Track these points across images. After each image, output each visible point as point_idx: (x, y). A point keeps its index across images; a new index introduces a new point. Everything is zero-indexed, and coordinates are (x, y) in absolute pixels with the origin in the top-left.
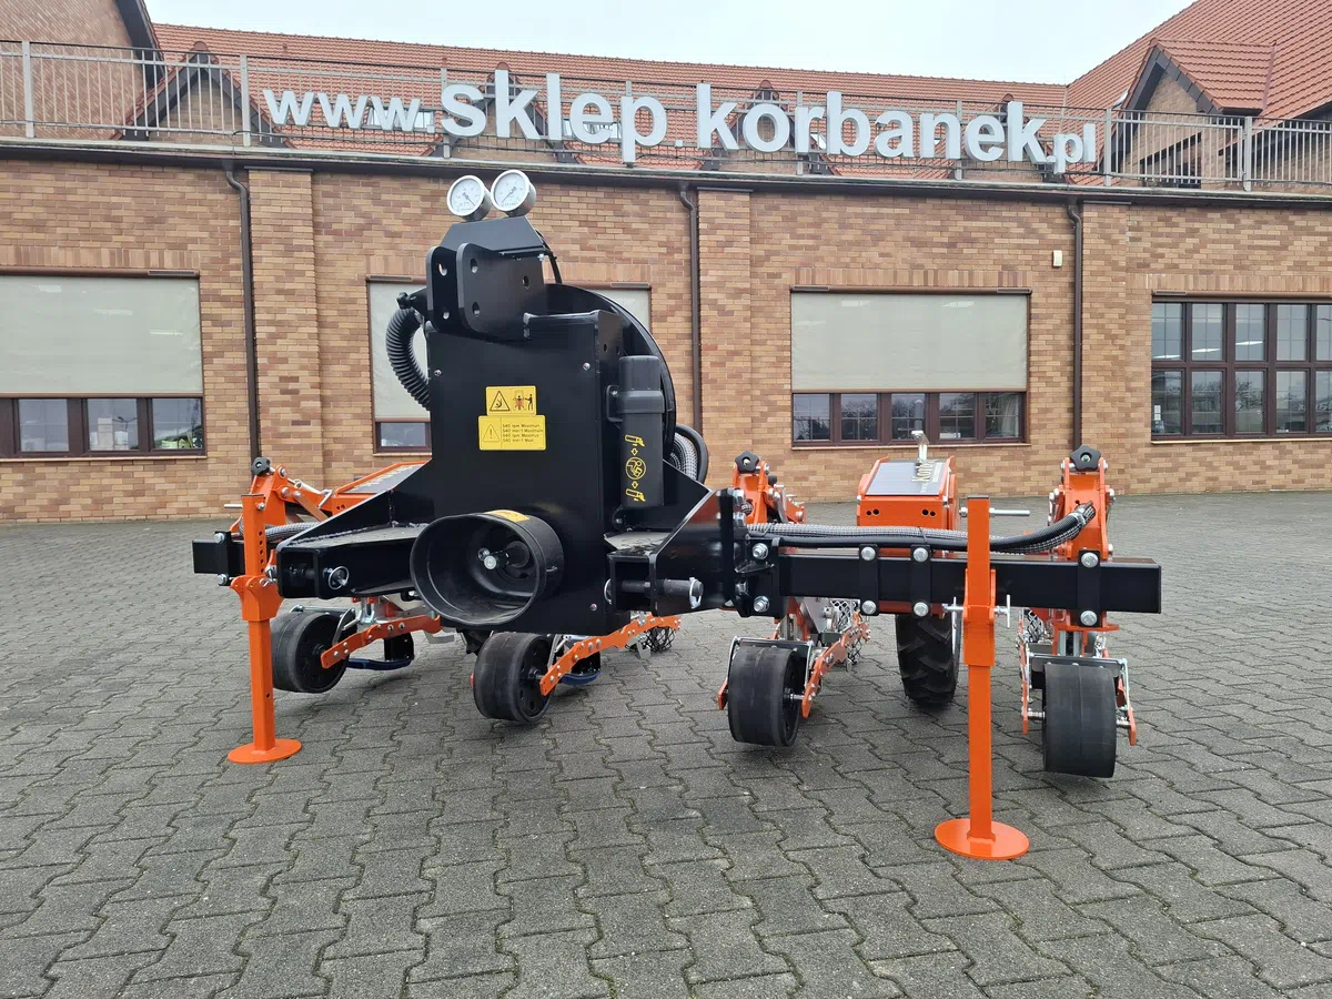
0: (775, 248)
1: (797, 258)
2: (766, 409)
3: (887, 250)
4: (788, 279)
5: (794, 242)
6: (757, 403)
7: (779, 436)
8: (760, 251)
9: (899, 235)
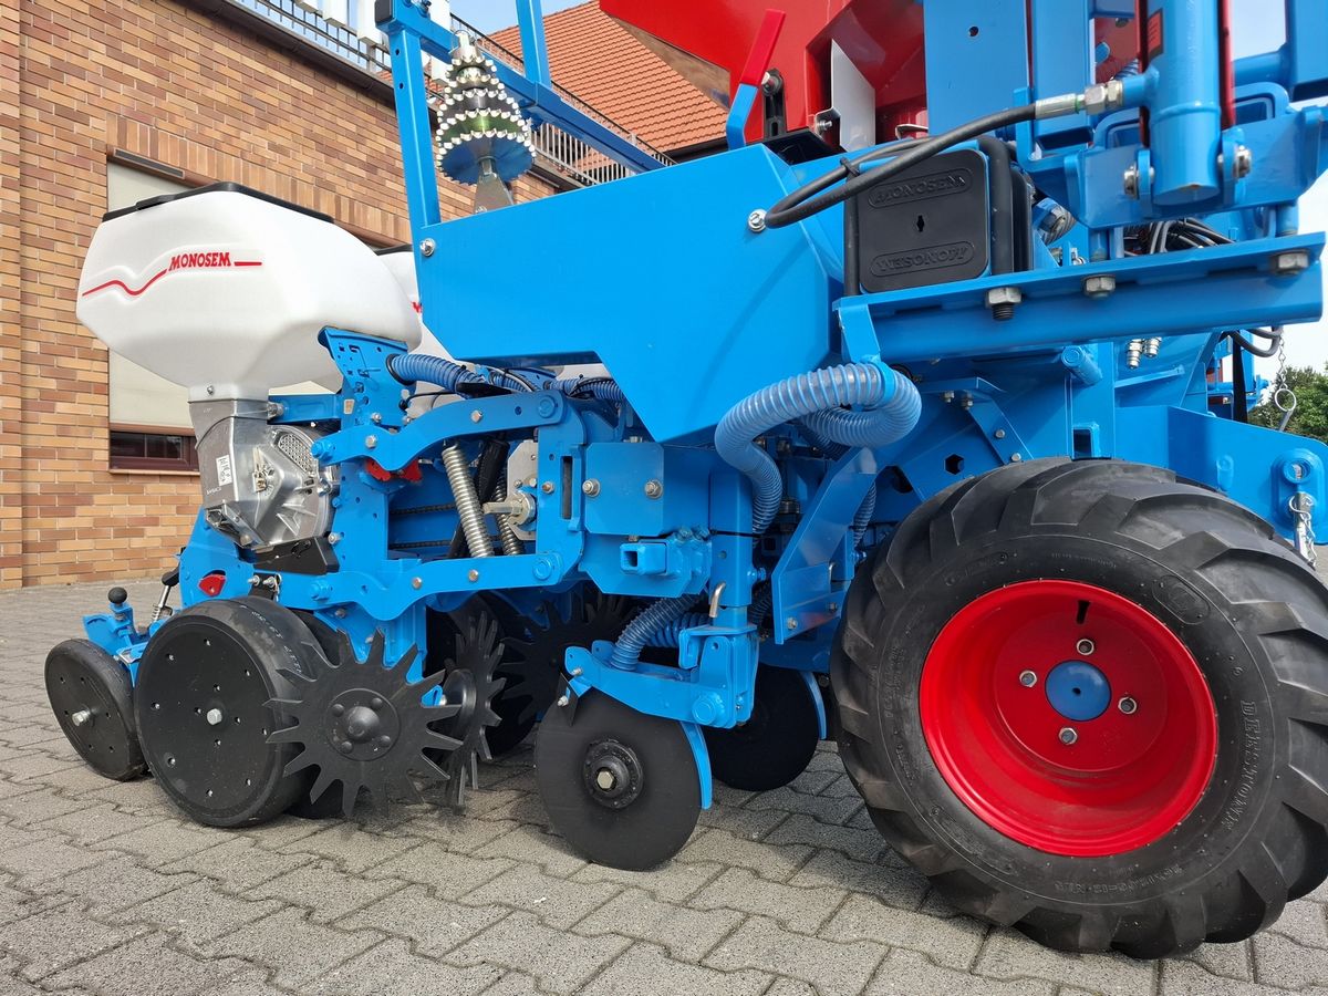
0: (75, 60)
1: (122, 96)
2: (52, 384)
3: (279, 141)
4: (102, 130)
5: (116, 65)
6: (32, 369)
7: (83, 443)
8: (40, 53)
9: (299, 124)
